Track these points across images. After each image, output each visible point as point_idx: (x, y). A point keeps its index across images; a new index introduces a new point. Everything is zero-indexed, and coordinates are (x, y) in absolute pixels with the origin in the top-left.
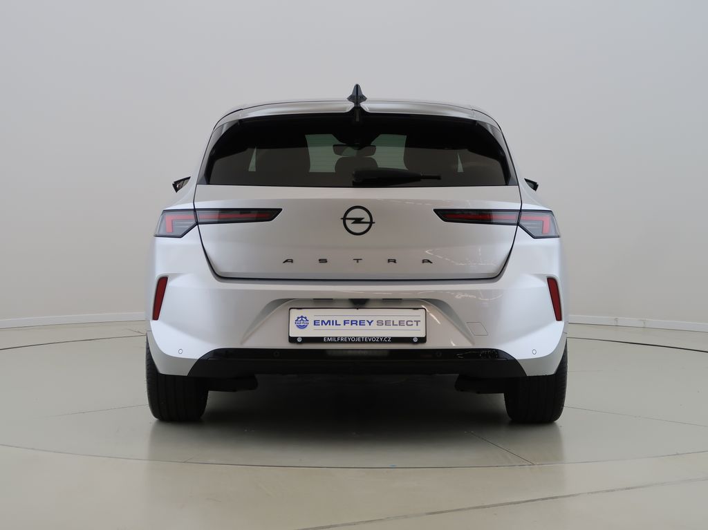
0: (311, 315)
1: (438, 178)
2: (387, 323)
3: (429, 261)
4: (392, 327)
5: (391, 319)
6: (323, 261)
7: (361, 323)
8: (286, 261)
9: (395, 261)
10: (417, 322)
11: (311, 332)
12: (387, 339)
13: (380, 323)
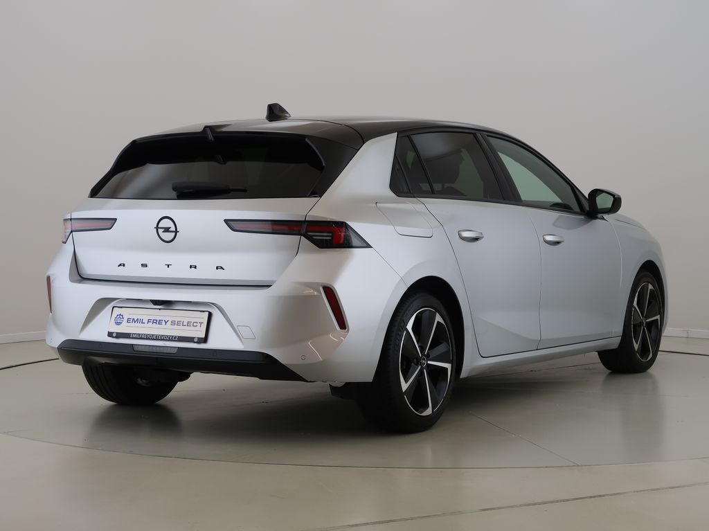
0: (127, 313)
1: (245, 191)
2: (178, 323)
3: (222, 268)
4: (181, 327)
5: (181, 319)
6: (144, 265)
7: (160, 322)
8: (120, 265)
9: (195, 267)
10: (201, 323)
11: (123, 328)
12: (175, 338)
13: (173, 323)
